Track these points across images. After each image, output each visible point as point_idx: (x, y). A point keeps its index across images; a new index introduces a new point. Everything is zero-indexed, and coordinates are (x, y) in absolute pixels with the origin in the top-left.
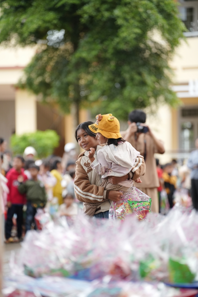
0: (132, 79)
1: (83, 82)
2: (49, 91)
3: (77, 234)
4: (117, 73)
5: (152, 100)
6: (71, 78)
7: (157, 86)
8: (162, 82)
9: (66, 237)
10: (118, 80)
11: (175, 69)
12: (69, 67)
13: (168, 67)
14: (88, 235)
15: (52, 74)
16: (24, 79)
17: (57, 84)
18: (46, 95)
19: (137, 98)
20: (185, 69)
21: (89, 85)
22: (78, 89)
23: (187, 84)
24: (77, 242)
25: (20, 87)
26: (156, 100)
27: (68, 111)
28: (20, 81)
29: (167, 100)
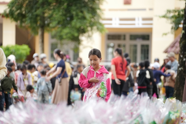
0: (77, 15)
1: (46, 15)
2: (24, 20)
3: (28, 113)
4: (68, 10)
5: (89, 29)
6: (39, 12)
7: (93, 20)
8: (96, 18)
9: (20, 115)
10: (68, 15)
11: (104, 10)
12: (38, 5)
13: (99, 9)
14: (35, 114)
15: (26, 8)
16: (8, 11)
17: (30, 15)
18: (22, 22)
19: (80, 27)
20: (110, 10)
21: (50, 17)
22: (43, 19)
23: (111, 20)
24: (27, 118)
25: (5, 15)
26: (92, 29)
27: (37, 33)
28: (5, 11)
29: (98, 29)
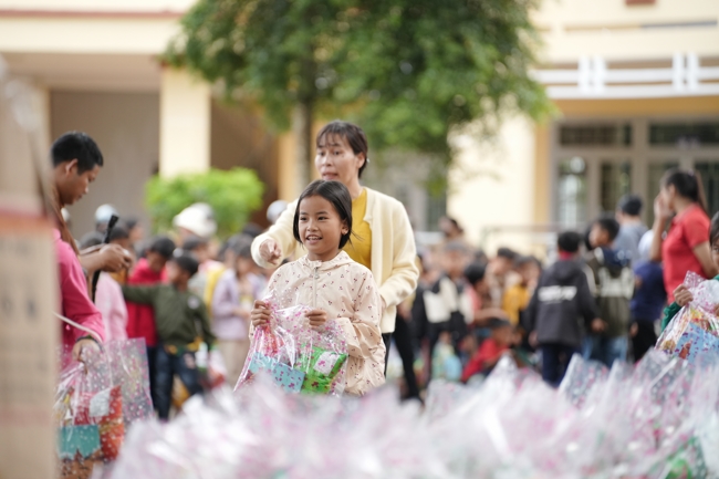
0: (440, 52)
1: (322, 54)
2: (239, 74)
3: (253, 430)
4: (404, 36)
5: (487, 103)
6: (294, 44)
7: (501, 69)
8: (513, 61)
9: (225, 437)
10: (406, 52)
11: (547, 30)
12: (290, 19)
13: (527, 25)
14: (280, 432)
15: (248, 32)
16: (181, 44)
17: (260, 57)
18: (232, 83)
19: (451, 99)
20: (569, 29)
21: (338, 61)
22: (310, 69)
23: (573, 66)
24: (252, 448)
25: (171, 61)
26: (497, 106)
27: (285, 124)
28: (171, 47)
29: (522, 104)
